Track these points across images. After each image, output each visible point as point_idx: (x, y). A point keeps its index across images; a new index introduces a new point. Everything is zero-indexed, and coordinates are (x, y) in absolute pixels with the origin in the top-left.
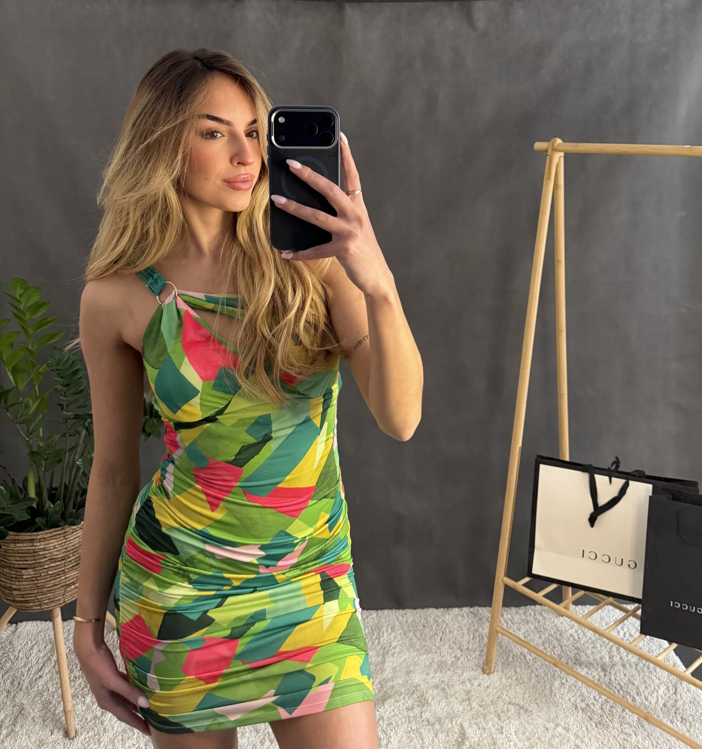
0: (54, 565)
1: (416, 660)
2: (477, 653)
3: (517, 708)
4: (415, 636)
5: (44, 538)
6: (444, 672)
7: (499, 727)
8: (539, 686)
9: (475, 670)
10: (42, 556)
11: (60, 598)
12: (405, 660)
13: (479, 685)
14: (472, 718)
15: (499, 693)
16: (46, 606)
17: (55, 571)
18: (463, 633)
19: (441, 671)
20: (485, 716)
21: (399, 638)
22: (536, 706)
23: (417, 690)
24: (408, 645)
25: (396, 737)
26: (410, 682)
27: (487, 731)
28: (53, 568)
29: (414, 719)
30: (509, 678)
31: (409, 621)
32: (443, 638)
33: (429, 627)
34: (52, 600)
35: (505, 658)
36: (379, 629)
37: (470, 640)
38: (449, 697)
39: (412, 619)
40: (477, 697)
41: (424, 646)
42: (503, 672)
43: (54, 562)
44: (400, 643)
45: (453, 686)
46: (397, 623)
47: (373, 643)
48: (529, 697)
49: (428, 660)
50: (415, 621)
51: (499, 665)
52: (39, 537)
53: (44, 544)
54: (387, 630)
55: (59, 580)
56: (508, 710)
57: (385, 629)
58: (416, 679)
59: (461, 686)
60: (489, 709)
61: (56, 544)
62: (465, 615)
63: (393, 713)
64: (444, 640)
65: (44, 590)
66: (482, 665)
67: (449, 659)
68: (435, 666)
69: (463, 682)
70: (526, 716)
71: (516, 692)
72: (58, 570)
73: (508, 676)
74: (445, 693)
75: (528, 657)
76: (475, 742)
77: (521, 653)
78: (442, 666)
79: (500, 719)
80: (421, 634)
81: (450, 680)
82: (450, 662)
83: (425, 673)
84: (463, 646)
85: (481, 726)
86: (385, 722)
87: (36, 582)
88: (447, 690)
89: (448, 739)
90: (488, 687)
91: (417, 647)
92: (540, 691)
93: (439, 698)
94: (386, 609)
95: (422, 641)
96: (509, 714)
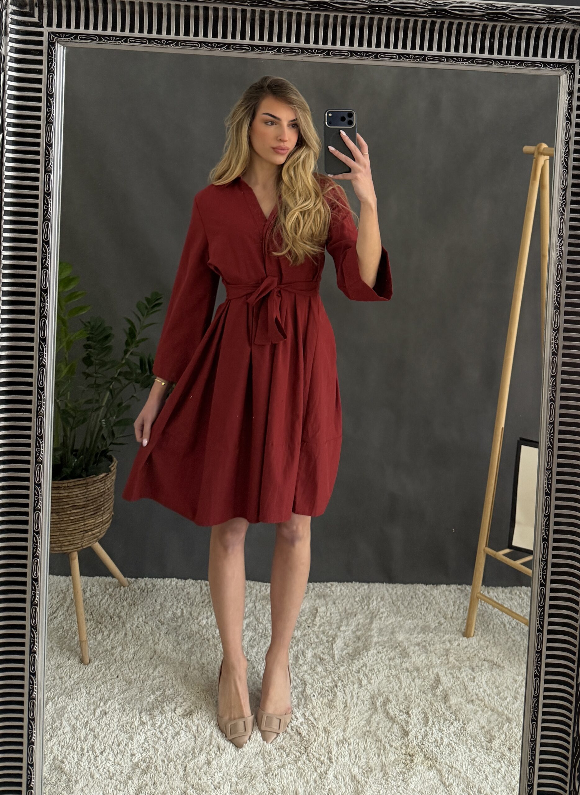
0: (75, 511)
1: (402, 623)
2: (460, 621)
3: (491, 664)
4: (403, 604)
5: (68, 487)
6: (427, 633)
7: (472, 677)
8: (514, 648)
9: (456, 634)
10: (66, 503)
11: (79, 541)
12: (392, 623)
13: (459, 645)
14: (448, 669)
15: (476, 652)
16: (66, 548)
17: (76, 517)
18: (448, 605)
19: (424, 633)
20: (460, 668)
21: (388, 606)
22: (508, 663)
23: (400, 646)
24: (395, 611)
25: (376, 680)
26: (394, 639)
27: (461, 679)
28: (74, 515)
29: (395, 667)
30: (487, 641)
31: (399, 593)
32: (429, 608)
33: (416, 598)
34: (71, 543)
35: (486, 625)
36: (369, 598)
37: (455, 611)
38: (429, 652)
39: (401, 591)
40: (455, 654)
41: (411, 613)
42: (482, 636)
43: (76, 509)
44: (388, 610)
45: (433, 645)
46: (387, 594)
47: (363, 609)
48: (503, 656)
49: (413, 624)
50: (404, 593)
51: (479, 631)
52: (64, 485)
53: (68, 492)
54: (377, 599)
55: (79, 525)
56: (482, 665)
57: (374, 598)
58: (400, 637)
59: (441, 645)
60: (465, 664)
61: (78, 492)
62: (453, 591)
63: (376, 662)
64: (430, 609)
65: (66, 533)
66: (463, 630)
67: (433, 624)
68: (419, 630)
69: (443, 642)
70: (498, 670)
71: (492, 651)
72: (78, 517)
73: (487, 639)
74: (425, 649)
75: (508, 626)
76: (447, 687)
77: (502, 623)
78: (425, 629)
79: (473, 671)
80: (408, 604)
81: (431, 640)
82: (433, 627)
83: (409, 634)
84: (448, 614)
85: (455, 675)
86: (368, 668)
87: (59, 525)
88: (428, 647)
89: (423, 683)
90: (466, 647)
91: (404, 613)
92: (515, 652)
93: (419, 652)
94: (377, 582)
95: (409, 609)
96: (483, 668)
